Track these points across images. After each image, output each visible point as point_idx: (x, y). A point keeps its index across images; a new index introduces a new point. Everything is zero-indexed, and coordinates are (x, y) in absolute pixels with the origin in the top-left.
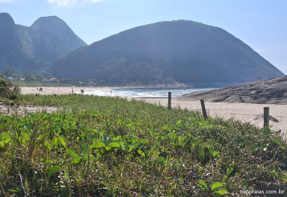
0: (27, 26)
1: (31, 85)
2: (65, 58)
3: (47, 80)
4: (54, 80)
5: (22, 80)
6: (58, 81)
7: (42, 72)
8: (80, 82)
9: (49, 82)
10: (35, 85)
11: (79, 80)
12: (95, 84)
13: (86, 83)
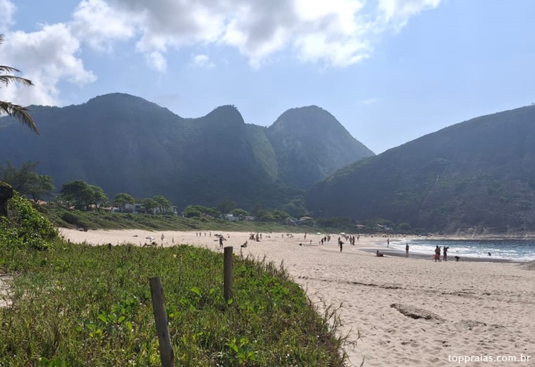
0: (264, 126)
1: (263, 228)
2: (330, 180)
3: (294, 220)
4: (307, 220)
5: (249, 220)
6: (315, 222)
7: (288, 205)
8: (357, 226)
9: (299, 223)
10: (270, 229)
11: (357, 221)
12: (388, 229)
13: (370, 226)
